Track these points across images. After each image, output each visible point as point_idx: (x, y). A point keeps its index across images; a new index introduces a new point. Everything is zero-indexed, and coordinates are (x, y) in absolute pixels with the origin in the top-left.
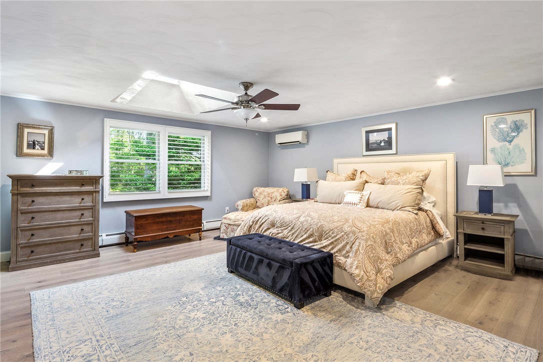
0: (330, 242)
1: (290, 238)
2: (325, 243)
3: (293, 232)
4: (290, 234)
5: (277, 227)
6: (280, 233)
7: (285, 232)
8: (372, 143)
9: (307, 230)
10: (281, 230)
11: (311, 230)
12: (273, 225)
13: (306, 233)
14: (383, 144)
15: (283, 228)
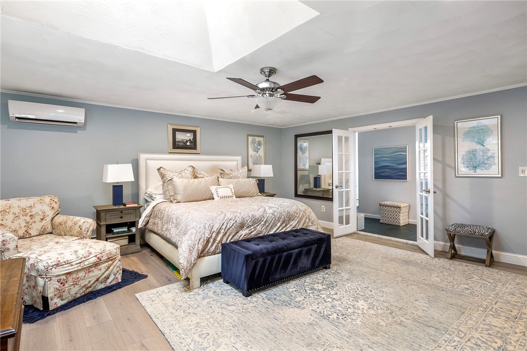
0: (297, 221)
1: (264, 232)
2: (293, 223)
3: (267, 224)
4: (264, 228)
5: (248, 227)
6: (253, 232)
7: (259, 228)
8: (179, 142)
9: (279, 218)
10: (254, 228)
11: (283, 217)
12: (242, 226)
13: (279, 222)
14: (188, 144)
15: (255, 225)
